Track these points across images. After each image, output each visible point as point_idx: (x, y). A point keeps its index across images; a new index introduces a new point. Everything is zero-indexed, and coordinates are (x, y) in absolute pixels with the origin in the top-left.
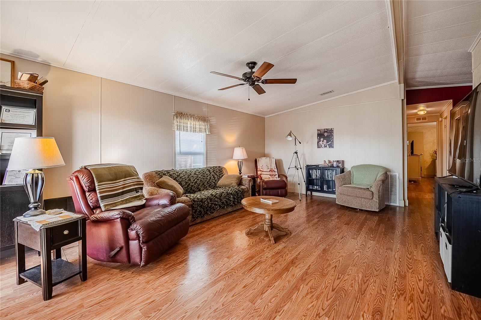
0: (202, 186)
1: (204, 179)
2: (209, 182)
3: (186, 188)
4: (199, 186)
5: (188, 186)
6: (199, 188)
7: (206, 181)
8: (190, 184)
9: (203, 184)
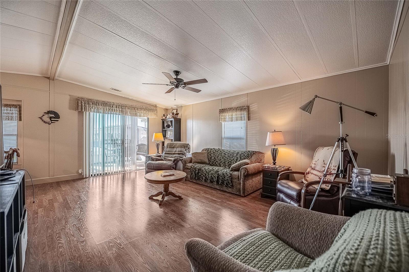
0: (223, 164)
1: (227, 159)
2: (229, 162)
3: (213, 161)
4: (221, 163)
5: (214, 161)
6: (220, 164)
7: (229, 161)
8: (216, 160)
9: (225, 162)
